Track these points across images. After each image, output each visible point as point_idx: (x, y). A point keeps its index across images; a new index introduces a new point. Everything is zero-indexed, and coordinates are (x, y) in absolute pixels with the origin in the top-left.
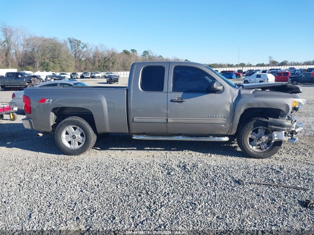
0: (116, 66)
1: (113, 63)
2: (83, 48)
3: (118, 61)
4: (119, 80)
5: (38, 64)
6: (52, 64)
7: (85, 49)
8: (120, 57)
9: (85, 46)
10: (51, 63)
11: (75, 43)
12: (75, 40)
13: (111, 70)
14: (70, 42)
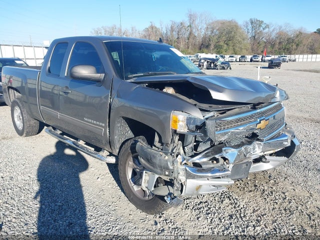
0: (300, 48)
1: (297, 45)
2: (264, 29)
3: (304, 42)
4: (281, 65)
5: (212, 47)
6: (225, 47)
7: (267, 30)
8: (308, 38)
9: (267, 26)
10: (225, 45)
11: (256, 24)
12: (257, 21)
13: (293, 52)
14: (252, 23)
